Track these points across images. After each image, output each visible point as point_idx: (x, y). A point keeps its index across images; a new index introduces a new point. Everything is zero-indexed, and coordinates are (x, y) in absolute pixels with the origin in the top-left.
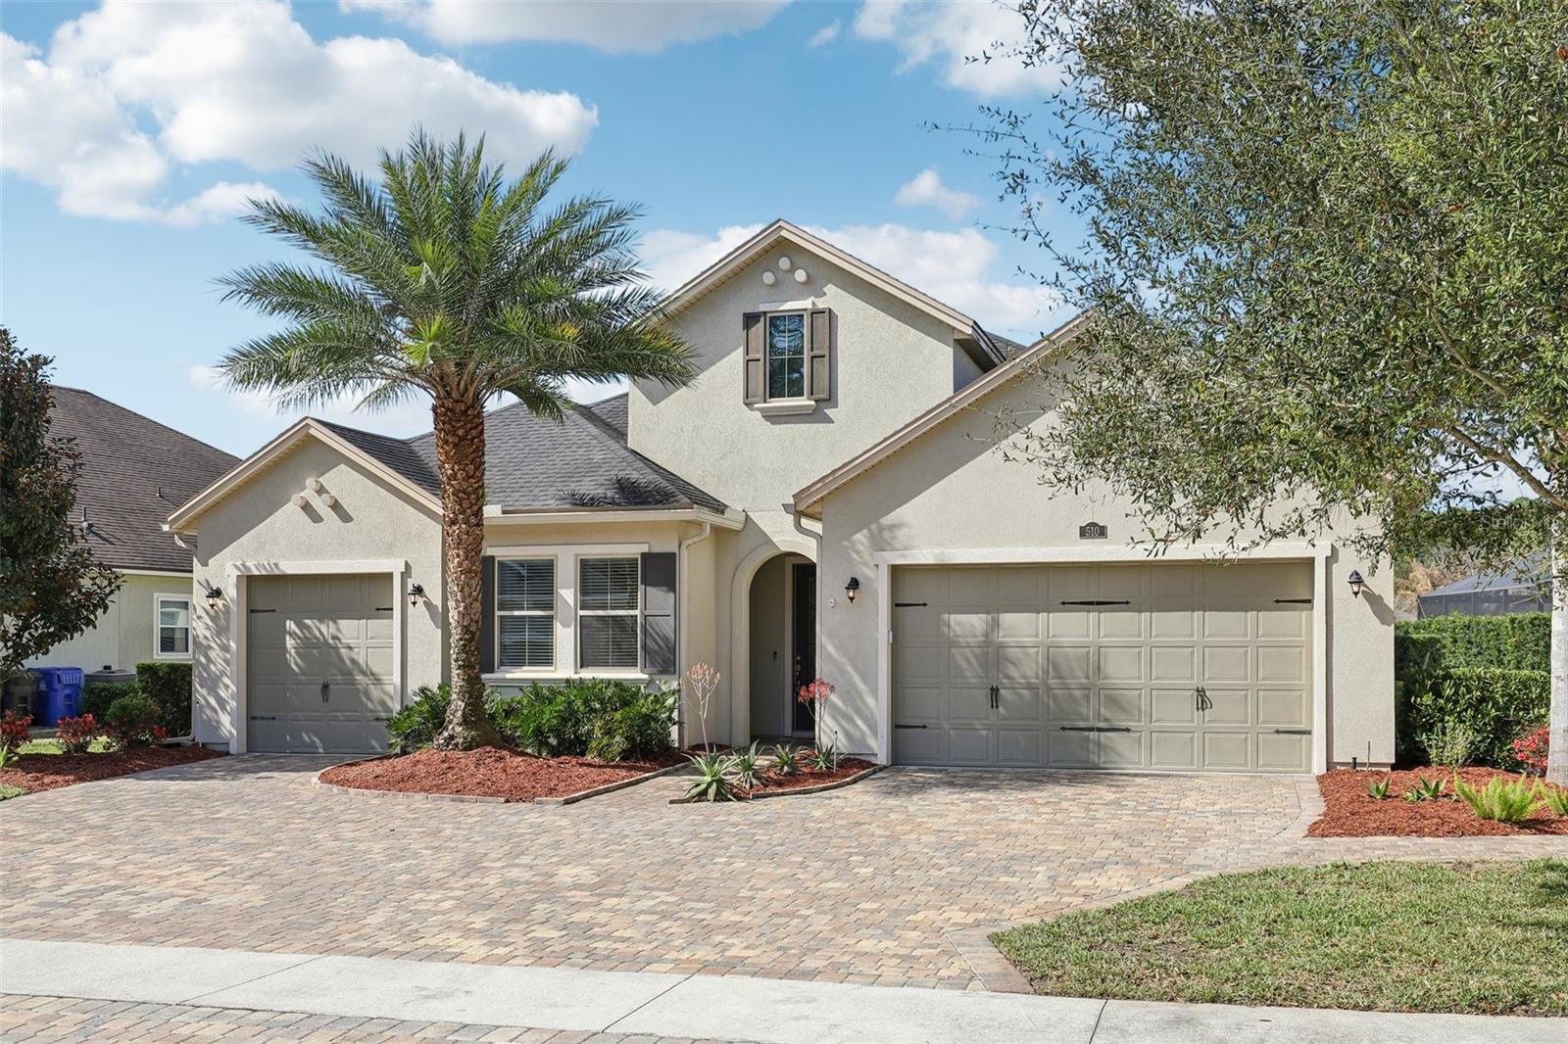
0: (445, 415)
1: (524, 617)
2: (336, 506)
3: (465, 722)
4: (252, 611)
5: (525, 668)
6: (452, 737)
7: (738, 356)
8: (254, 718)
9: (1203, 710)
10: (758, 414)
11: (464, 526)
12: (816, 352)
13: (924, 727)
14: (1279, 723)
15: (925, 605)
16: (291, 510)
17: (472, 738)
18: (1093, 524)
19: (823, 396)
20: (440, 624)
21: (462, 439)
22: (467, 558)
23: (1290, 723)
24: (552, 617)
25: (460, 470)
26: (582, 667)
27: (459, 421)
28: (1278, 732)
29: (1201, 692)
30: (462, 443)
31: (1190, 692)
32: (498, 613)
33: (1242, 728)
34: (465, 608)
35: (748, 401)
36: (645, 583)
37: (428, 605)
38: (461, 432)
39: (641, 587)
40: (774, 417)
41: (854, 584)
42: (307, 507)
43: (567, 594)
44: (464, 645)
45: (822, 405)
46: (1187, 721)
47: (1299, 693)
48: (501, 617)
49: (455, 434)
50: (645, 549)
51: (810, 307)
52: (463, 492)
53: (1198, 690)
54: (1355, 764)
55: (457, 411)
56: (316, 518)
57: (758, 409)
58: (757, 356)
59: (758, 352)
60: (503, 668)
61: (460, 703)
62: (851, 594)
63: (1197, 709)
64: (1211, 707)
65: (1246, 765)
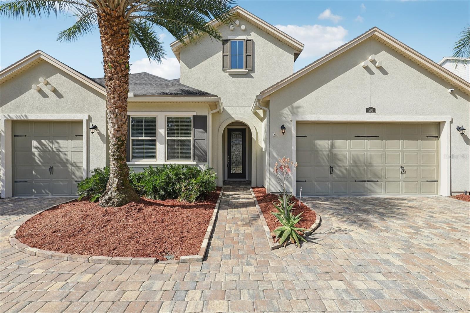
0: (105, 16)
1: (142, 140)
2: (55, 91)
3: (119, 190)
4: (15, 136)
5: (144, 160)
6: (110, 199)
7: (220, 54)
8: (16, 182)
9: (403, 174)
10: (227, 74)
11: (117, 81)
12: (248, 54)
13: (305, 181)
14: (428, 178)
15: (306, 136)
16: (33, 92)
17: (123, 199)
18: (371, 108)
19: (251, 69)
20: (105, 142)
21: (115, 32)
22: (119, 100)
23: (431, 178)
24: (155, 140)
25: (114, 49)
26: (168, 159)
27: (114, 22)
28: (427, 181)
29: (402, 167)
30: (116, 35)
31: (399, 168)
32: (131, 138)
33: (416, 180)
34: (118, 127)
35: (224, 69)
36: (195, 127)
37: (100, 134)
38: (115, 28)
39: (193, 129)
40: (233, 75)
41: (283, 128)
42: (40, 91)
43: (161, 131)
44: (118, 148)
45: (250, 72)
46: (397, 178)
47: (434, 168)
48: (133, 140)
49: (111, 29)
50: (195, 114)
51: (246, 39)
52: (117, 62)
53: (401, 167)
54: (465, 193)
55: (113, 16)
56: (45, 96)
57: (227, 72)
58: (227, 54)
59: (227, 53)
60: (133, 160)
61: (115, 179)
62: (283, 131)
63: (401, 174)
64: (406, 173)
65: (417, 193)
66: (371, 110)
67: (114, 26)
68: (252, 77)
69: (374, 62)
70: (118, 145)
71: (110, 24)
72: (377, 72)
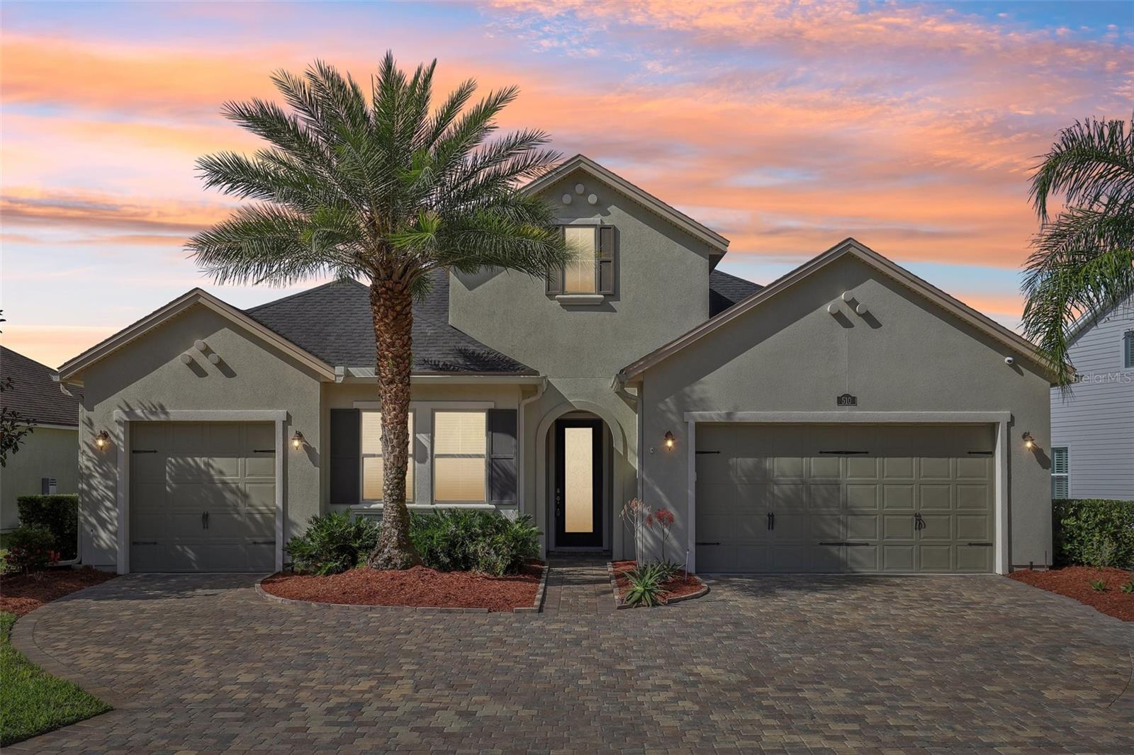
0: (386, 293)
2: (221, 365)
4: (134, 452)
6: (390, 559)
8: (137, 543)
9: (920, 529)
10: (557, 303)
11: (400, 385)
12: (603, 258)
13: (718, 544)
14: (971, 538)
15: (718, 452)
16: (176, 365)
17: (407, 559)
18: (847, 396)
19: (610, 292)
20: (318, 462)
21: (399, 313)
22: (401, 411)
23: (978, 538)
25: (398, 339)
27: (398, 299)
28: (970, 544)
29: (918, 517)
30: (399, 318)
31: (910, 517)
33: (947, 542)
34: (400, 452)
35: (550, 293)
37: (307, 448)
38: (398, 308)
39: (488, 437)
40: (570, 306)
41: (669, 436)
42: (193, 365)
44: (398, 483)
45: (608, 298)
46: (909, 538)
47: (984, 517)
49: (394, 309)
50: (492, 405)
51: (599, 223)
52: (400, 357)
53: (916, 516)
54: (1032, 566)
56: (201, 373)
57: (558, 299)
60: (366, 500)
61: (393, 530)
62: (669, 444)
63: (916, 529)
64: (925, 527)
65: (949, 568)
66: (847, 400)
67: (397, 305)
68: (613, 310)
69: (852, 303)
70: (399, 479)
71: (393, 303)
72: (859, 323)
